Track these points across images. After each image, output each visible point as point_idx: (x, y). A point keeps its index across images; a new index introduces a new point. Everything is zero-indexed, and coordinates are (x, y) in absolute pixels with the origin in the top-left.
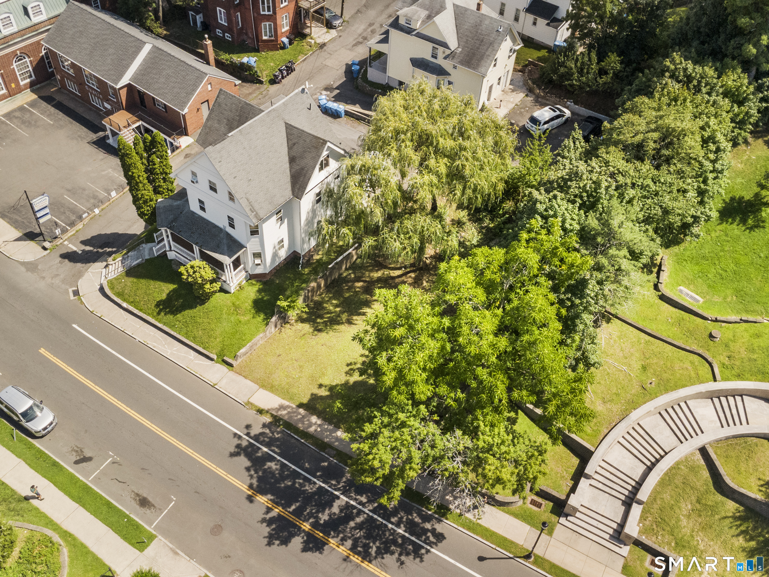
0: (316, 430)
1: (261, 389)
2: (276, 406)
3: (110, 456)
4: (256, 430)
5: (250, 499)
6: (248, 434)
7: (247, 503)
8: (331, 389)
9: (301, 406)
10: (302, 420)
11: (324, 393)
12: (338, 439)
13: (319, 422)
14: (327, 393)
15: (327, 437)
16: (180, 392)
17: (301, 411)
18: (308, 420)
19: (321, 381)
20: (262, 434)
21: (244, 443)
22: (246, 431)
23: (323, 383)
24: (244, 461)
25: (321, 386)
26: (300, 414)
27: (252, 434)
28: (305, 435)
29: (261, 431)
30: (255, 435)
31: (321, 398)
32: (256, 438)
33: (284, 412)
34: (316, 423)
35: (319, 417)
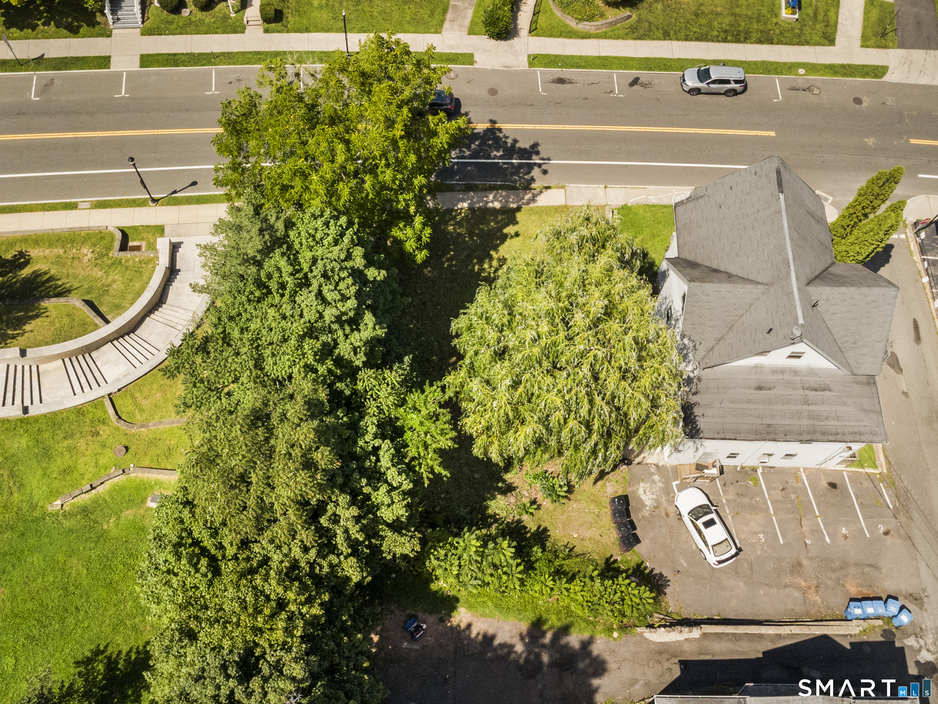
0: (487, 197)
1: (564, 203)
2: (538, 198)
3: (619, 94)
4: (536, 172)
5: (493, 122)
6: (540, 165)
7: (493, 119)
8: (504, 238)
9: (519, 209)
10: (507, 198)
11: (510, 230)
12: (463, 200)
13: (490, 205)
14: (505, 231)
15: (473, 197)
16: (627, 166)
17: (514, 206)
18: (501, 201)
19: (520, 239)
20: (529, 173)
21: (534, 157)
22: (544, 167)
23: (517, 239)
24: (524, 144)
25: (517, 235)
26: (512, 203)
27: (536, 168)
28: (491, 189)
29: (532, 174)
30: (533, 168)
31: (507, 225)
32: (530, 167)
33: (527, 197)
34: (492, 202)
35: (494, 209)
